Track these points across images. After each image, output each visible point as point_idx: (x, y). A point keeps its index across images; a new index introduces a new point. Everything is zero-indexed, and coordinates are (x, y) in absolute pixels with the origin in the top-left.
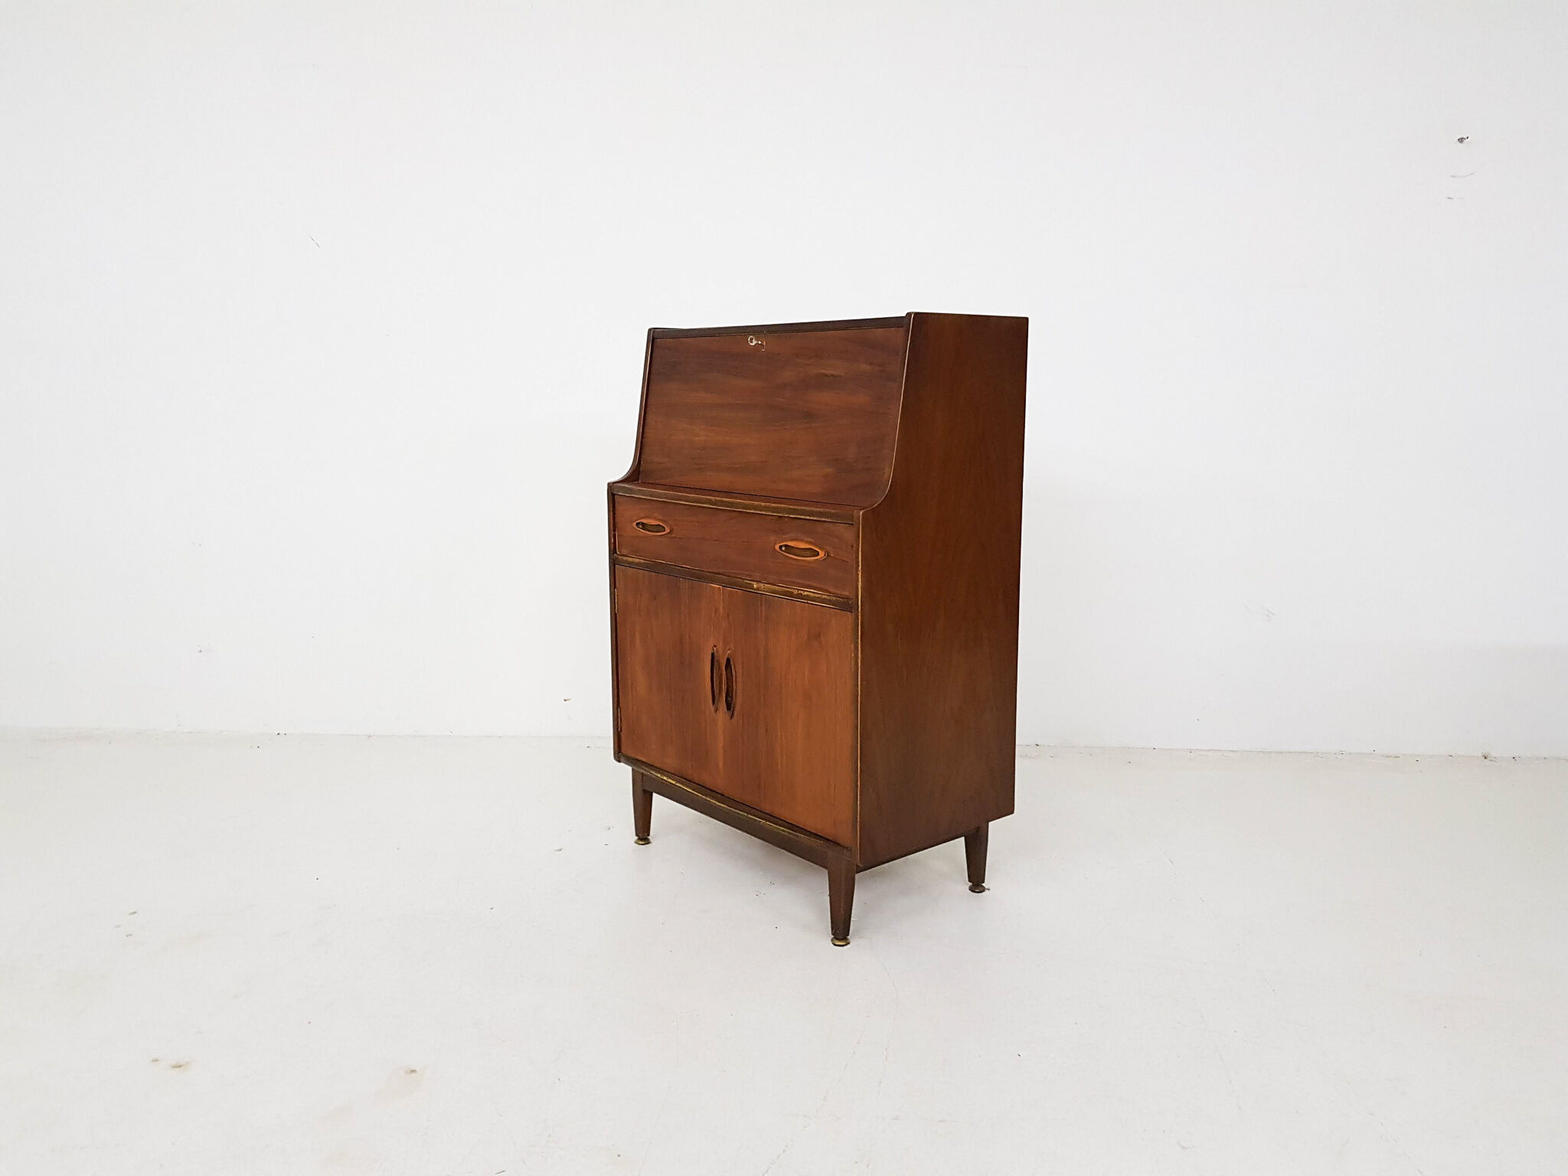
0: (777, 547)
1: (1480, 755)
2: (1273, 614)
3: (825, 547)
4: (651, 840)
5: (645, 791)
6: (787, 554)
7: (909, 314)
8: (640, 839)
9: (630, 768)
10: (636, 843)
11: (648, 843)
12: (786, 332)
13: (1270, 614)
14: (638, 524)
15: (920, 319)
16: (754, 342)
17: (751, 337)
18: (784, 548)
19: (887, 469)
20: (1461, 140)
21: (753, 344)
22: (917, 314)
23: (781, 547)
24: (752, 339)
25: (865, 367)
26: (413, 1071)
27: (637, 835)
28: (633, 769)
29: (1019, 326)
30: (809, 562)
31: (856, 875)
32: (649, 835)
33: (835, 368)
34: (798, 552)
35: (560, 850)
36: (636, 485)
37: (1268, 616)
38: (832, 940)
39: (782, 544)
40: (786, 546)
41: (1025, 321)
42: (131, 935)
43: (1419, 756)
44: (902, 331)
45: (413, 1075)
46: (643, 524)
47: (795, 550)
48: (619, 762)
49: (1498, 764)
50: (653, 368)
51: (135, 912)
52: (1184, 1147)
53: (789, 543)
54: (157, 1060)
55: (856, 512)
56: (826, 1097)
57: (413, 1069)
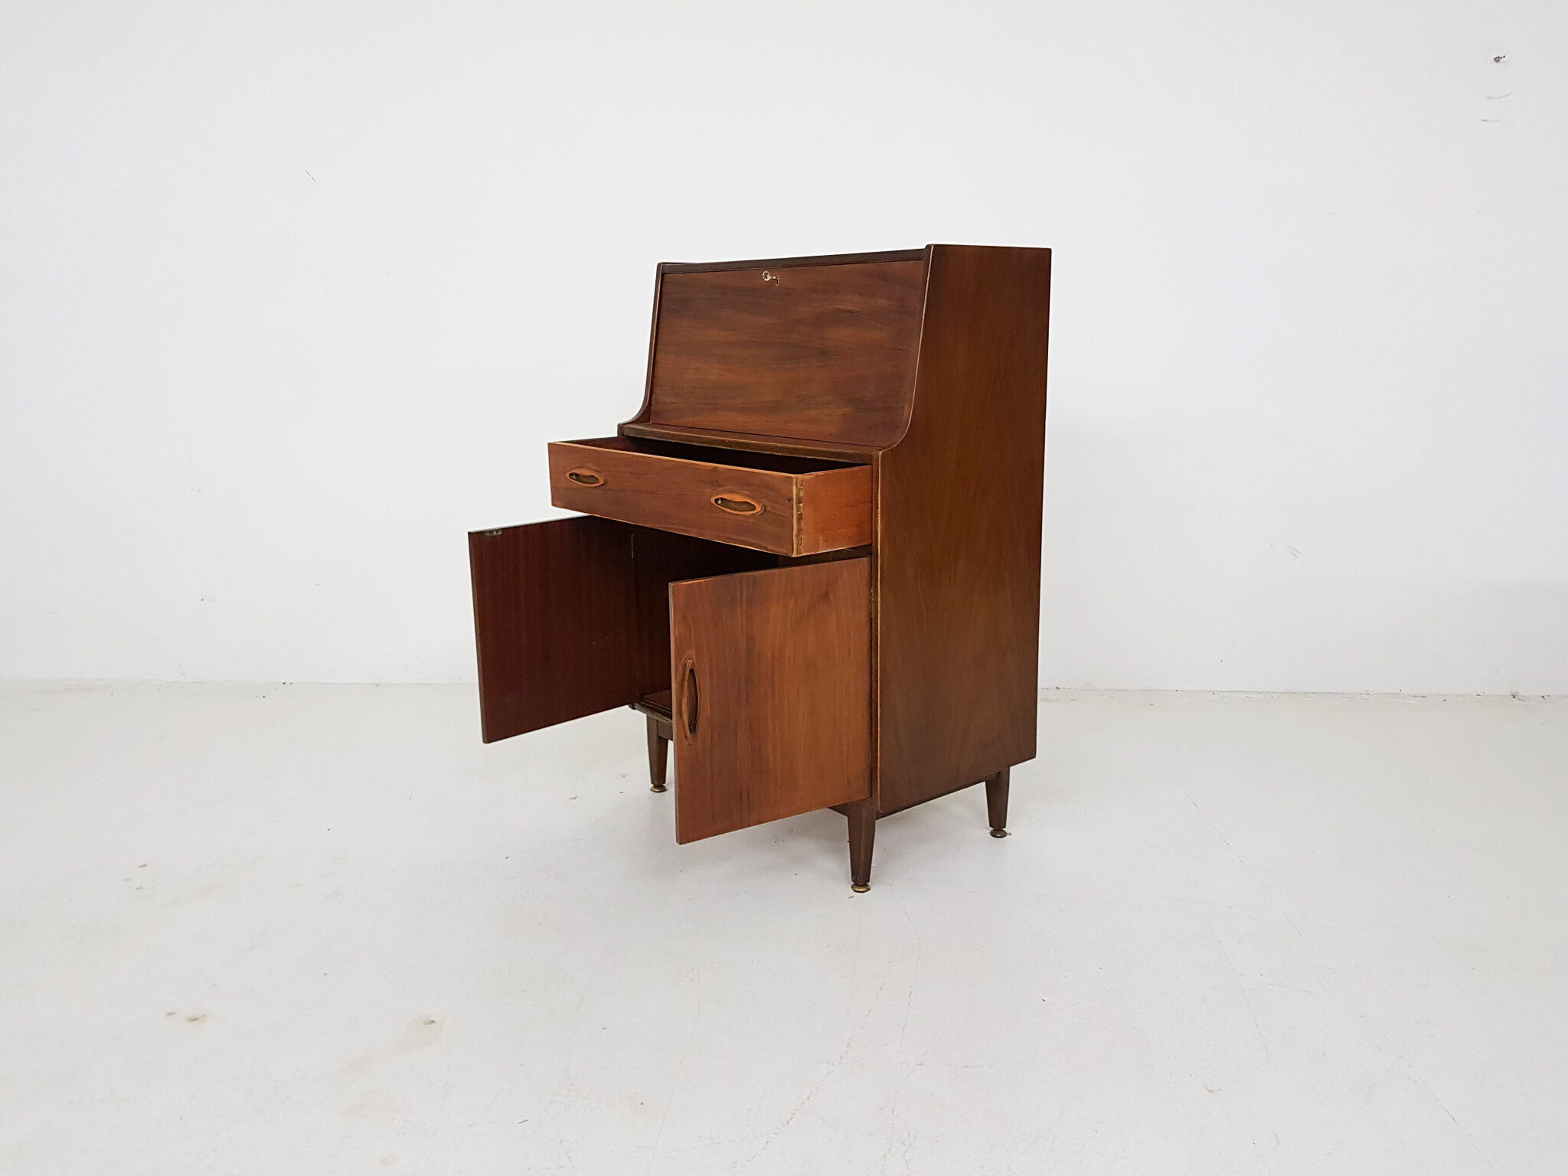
0: (713, 500)
1: (1508, 694)
2: (1299, 553)
3: (762, 500)
4: (667, 788)
5: (660, 738)
6: (723, 508)
7: (929, 247)
8: (655, 787)
9: (645, 715)
10: (651, 790)
11: (664, 790)
12: (798, 266)
13: (1296, 553)
14: (571, 475)
15: (941, 252)
16: (769, 278)
17: (766, 272)
18: (720, 502)
19: (906, 407)
20: (1497, 59)
21: (768, 280)
22: (936, 246)
23: (716, 500)
24: (766, 274)
25: (883, 302)
26: (432, 1022)
27: (652, 783)
28: (648, 717)
29: (1040, 259)
30: (746, 516)
31: (877, 821)
32: (664, 783)
33: (850, 302)
34: (737, 506)
35: (575, 798)
36: (646, 426)
37: (1294, 554)
38: (852, 887)
39: (717, 497)
40: (722, 499)
41: (1048, 252)
42: (141, 888)
43: (1445, 695)
44: (922, 263)
45: (433, 1025)
46: (577, 475)
47: (732, 504)
48: (634, 708)
49: (1526, 703)
50: (663, 303)
51: (145, 865)
52: (1211, 1091)
53: (724, 496)
54: (170, 1014)
55: (874, 453)
56: (849, 1044)
57: (431, 1019)
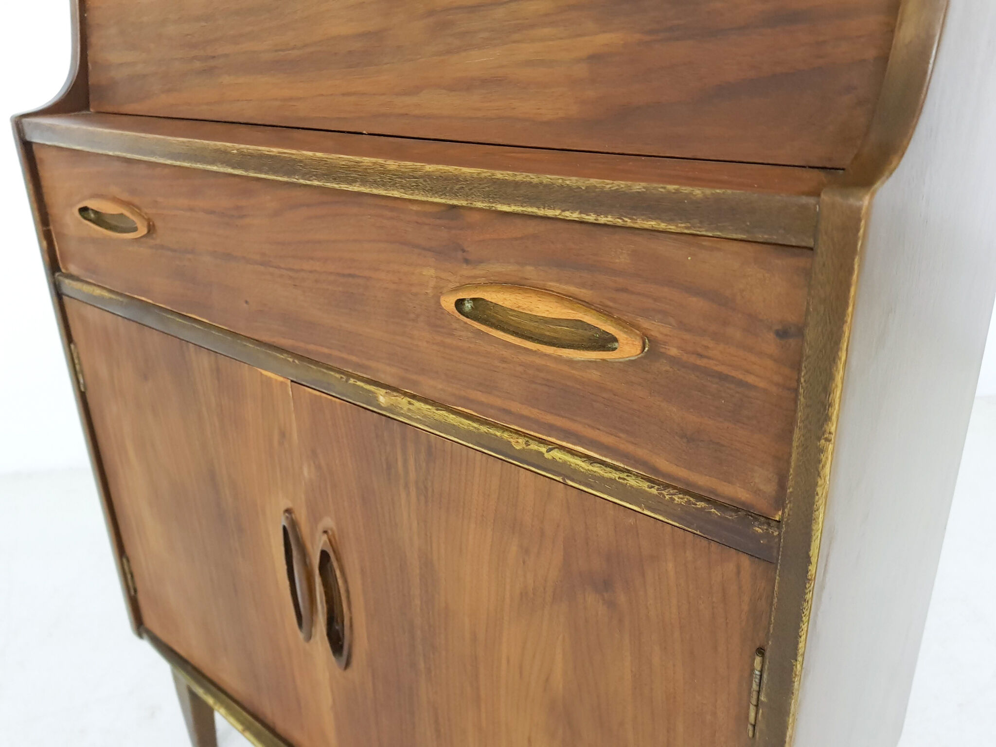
0: (447, 302)
14: (83, 210)
23: (459, 303)
39: (461, 296)
46: (92, 211)
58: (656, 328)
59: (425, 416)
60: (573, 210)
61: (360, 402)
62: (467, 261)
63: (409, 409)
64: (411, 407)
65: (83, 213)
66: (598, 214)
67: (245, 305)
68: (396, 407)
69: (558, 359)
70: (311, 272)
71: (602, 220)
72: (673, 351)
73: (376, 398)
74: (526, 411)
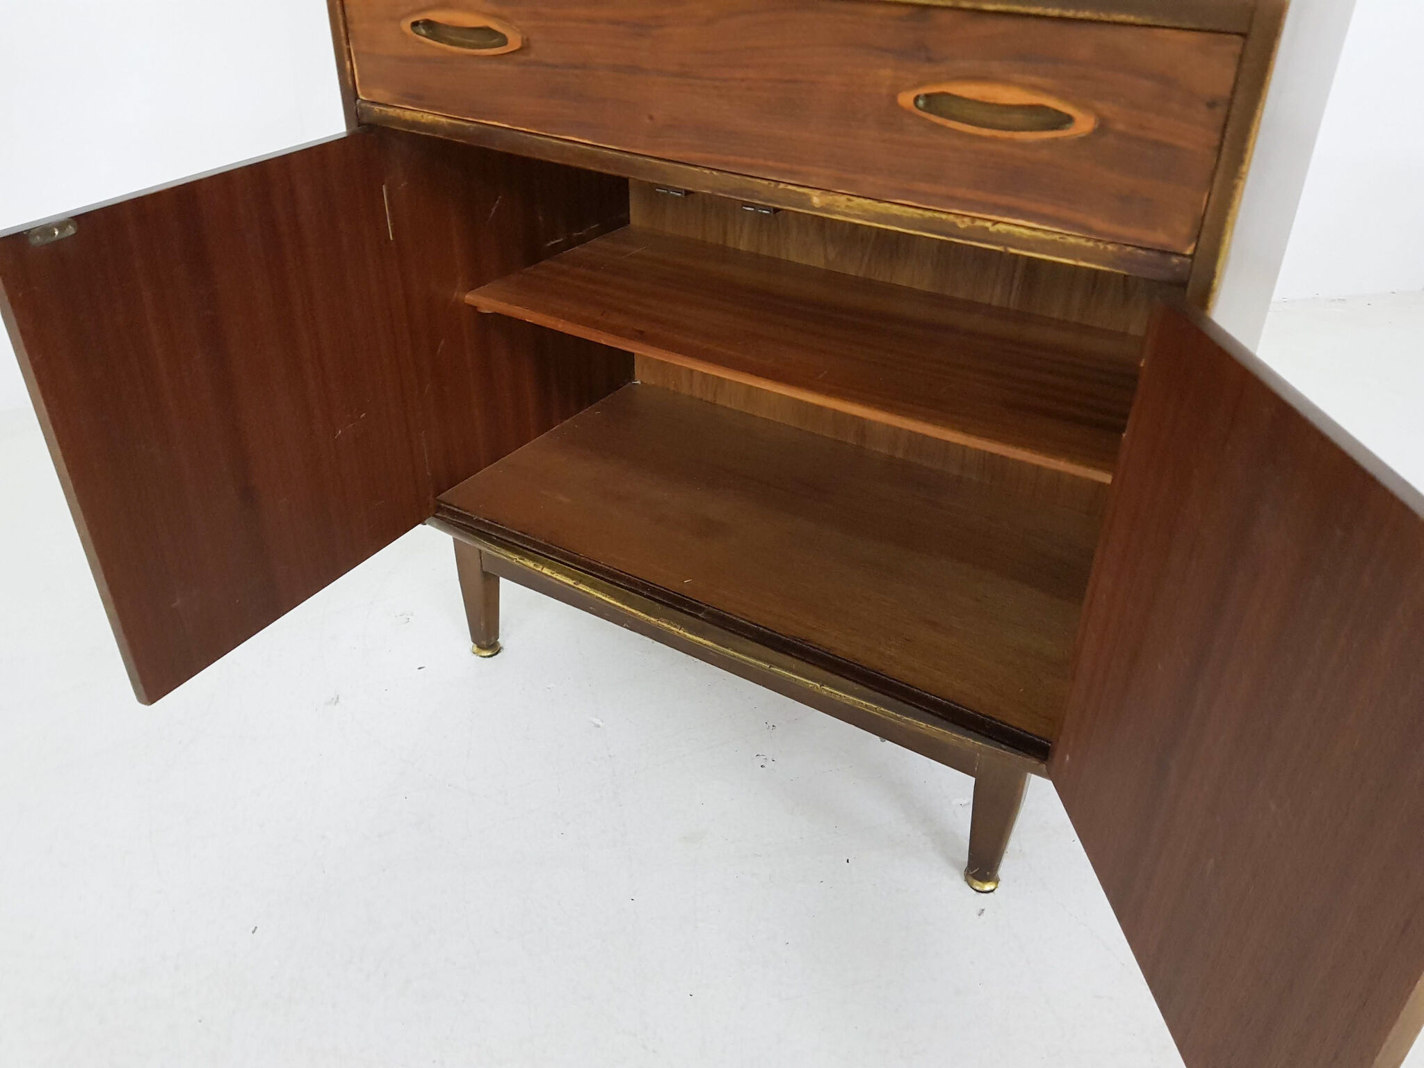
0: (905, 97)
6: (939, 120)
14: (416, 24)
28: (454, 540)
38: (966, 878)
46: (431, 24)
47: (975, 110)
58: (1107, 109)
59: (865, 211)
60: (1054, 7)
61: (789, 206)
62: (930, 60)
63: (847, 206)
64: (850, 204)
65: (414, 28)
66: (1077, 9)
67: (648, 121)
68: (832, 205)
69: (1012, 143)
70: (743, 80)
71: (1081, 15)
72: (1120, 127)
73: (809, 199)
74: (971, 194)
